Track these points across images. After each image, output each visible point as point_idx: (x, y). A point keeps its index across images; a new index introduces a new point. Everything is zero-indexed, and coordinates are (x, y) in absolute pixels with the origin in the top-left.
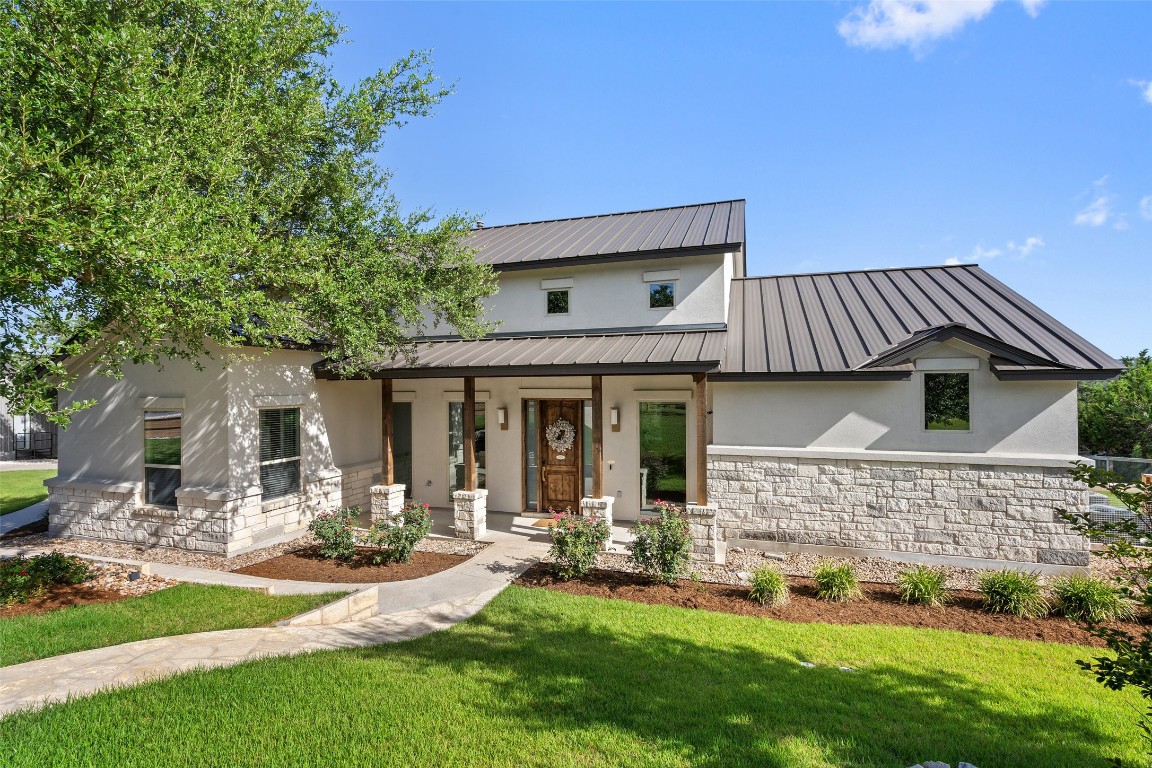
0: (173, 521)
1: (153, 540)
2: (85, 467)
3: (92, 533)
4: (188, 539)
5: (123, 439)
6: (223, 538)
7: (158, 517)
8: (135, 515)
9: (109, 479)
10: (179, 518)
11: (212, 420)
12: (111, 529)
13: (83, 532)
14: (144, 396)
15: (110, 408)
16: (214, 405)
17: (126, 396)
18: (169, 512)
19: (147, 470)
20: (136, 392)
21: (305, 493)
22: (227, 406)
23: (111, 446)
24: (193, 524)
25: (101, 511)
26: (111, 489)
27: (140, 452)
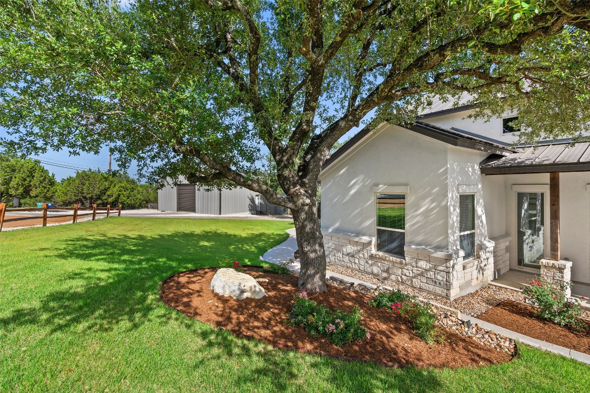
0: (402, 266)
1: (385, 275)
2: (337, 225)
3: (343, 263)
4: (414, 280)
5: (361, 210)
6: (448, 286)
7: (389, 261)
8: (372, 257)
9: (352, 233)
10: (406, 265)
11: (432, 201)
12: (355, 263)
13: (336, 260)
14: (377, 185)
15: (353, 192)
16: (434, 191)
17: (363, 185)
18: (398, 260)
19: (379, 231)
20: (370, 183)
21: (479, 257)
22: (447, 192)
23: (353, 214)
24: (418, 270)
25: (348, 251)
26: (356, 239)
27: (373, 219)
